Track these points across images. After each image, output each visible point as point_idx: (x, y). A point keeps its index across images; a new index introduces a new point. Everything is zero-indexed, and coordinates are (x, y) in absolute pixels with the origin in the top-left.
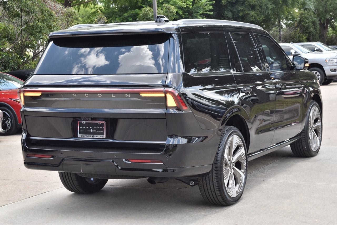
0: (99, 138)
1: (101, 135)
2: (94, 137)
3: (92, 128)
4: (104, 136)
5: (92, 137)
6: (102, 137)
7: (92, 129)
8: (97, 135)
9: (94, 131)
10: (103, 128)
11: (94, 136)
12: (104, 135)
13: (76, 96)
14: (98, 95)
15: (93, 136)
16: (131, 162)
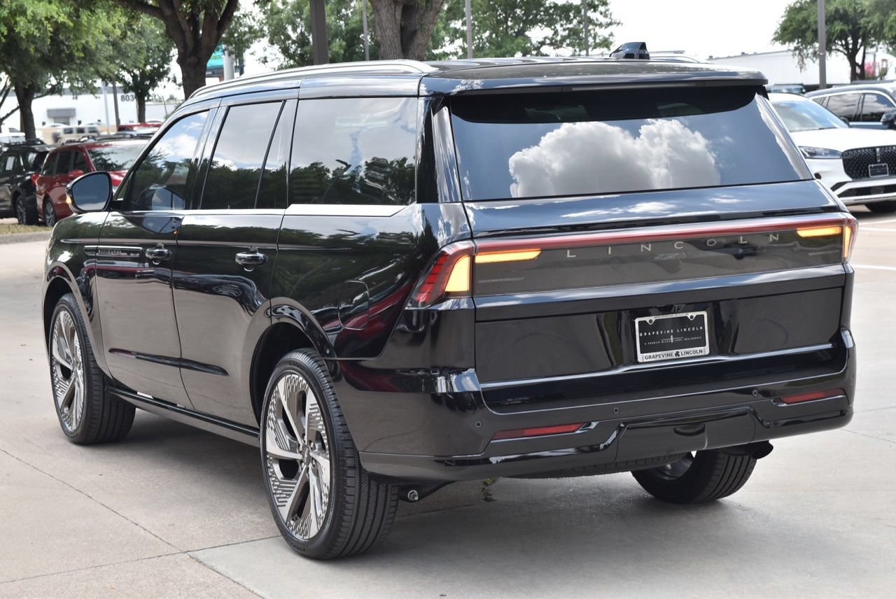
0: (693, 355)
1: (698, 349)
2: (681, 356)
3: (672, 331)
4: (706, 349)
5: (674, 357)
6: (701, 351)
7: (672, 336)
8: (687, 350)
9: (679, 339)
10: (701, 328)
11: (680, 354)
12: (704, 345)
13: (649, 249)
14: (675, 246)
15: (678, 352)
16: (788, 404)
